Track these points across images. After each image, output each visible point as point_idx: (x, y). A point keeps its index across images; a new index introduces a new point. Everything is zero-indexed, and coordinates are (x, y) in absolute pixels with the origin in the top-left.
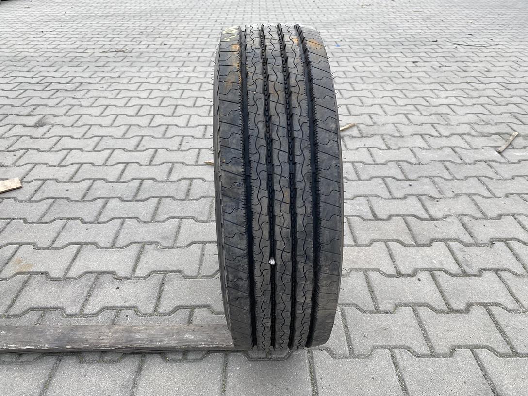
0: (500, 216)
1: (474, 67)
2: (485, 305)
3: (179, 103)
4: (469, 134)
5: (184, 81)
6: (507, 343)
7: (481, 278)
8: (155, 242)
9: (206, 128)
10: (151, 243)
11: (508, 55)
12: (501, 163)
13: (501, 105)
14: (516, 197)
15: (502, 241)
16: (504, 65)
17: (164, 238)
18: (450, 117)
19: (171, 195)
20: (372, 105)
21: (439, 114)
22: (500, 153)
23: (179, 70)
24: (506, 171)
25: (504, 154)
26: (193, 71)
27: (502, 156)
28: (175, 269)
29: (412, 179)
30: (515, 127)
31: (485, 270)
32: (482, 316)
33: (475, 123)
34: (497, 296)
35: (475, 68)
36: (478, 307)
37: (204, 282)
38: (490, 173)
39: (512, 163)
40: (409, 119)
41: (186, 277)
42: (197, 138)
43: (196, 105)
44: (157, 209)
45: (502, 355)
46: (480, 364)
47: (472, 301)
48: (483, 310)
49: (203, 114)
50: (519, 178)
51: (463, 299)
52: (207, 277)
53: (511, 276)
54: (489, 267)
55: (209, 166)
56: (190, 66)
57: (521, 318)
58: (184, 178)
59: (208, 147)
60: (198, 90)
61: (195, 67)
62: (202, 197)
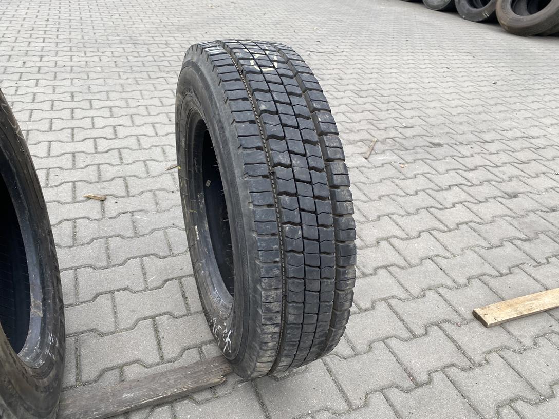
0: (379, 217)
2: (385, 300)
5: (28, 99)
6: (407, 328)
7: (376, 276)
9: (74, 156)
11: (352, 62)
12: (369, 168)
13: (358, 113)
14: (387, 198)
15: (385, 240)
16: (351, 72)
22: (366, 159)
23: (17, 85)
24: (375, 175)
25: (369, 159)
26: (36, 85)
27: (368, 161)
28: (86, 328)
30: (373, 133)
31: (378, 268)
32: (385, 310)
33: (341, 131)
34: (392, 289)
35: (329, 76)
36: (380, 303)
37: (125, 336)
38: (363, 179)
39: (378, 167)
41: (103, 335)
42: (66, 170)
43: (53, 129)
45: (406, 340)
46: (392, 352)
47: (375, 298)
48: (384, 305)
49: (66, 139)
50: (386, 181)
51: (368, 298)
52: (127, 329)
53: (398, 270)
54: (380, 265)
55: (91, 201)
56: (30, 80)
57: (412, 304)
58: (65, 220)
59: (84, 179)
60: (50, 109)
61: (38, 80)
62: (93, 240)
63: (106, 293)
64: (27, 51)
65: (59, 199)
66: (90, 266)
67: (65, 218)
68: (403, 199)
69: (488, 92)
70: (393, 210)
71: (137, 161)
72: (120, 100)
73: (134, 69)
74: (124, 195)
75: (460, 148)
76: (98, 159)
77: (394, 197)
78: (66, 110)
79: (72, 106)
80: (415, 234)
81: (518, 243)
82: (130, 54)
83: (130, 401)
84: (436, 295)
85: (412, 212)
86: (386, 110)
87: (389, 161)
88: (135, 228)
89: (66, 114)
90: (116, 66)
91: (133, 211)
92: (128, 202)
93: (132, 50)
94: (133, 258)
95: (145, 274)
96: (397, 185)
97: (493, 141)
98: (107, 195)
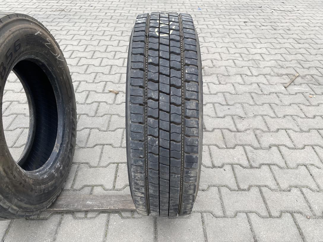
0: (278, 130)
1: (281, 26)
2: (259, 186)
3: (97, 49)
4: (270, 74)
5: (101, 33)
6: (267, 209)
7: (260, 170)
9: (111, 67)
11: (303, 18)
12: (285, 94)
13: (292, 55)
14: (289, 118)
15: (276, 146)
16: (299, 25)
17: (80, 142)
18: (260, 62)
19: (86, 113)
20: (214, 53)
21: (254, 60)
22: (285, 88)
23: (99, 26)
24: (287, 100)
25: (288, 88)
26: (107, 26)
27: (286, 90)
28: (84, 161)
29: (231, 104)
30: (298, 70)
31: (263, 164)
32: (256, 193)
33: (274, 67)
34: (267, 181)
36: (255, 188)
37: (100, 170)
38: (277, 102)
39: (292, 95)
40: (235, 63)
41: (91, 167)
42: (105, 74)
43: (107, 51)
45: (263, 217)
46: (249, 222)
47: (252, 184)
48: (257, 189)
49: (110, 57)
50: (294, 105)
51: (248, 183)
52: (103, 167)
53: (277, 168)
54: (265, 162)
55: (111, 93)
57: (278, 194)
59: (112, 81)
60: (109, 40)
61: (109, 23)
62: (104, 115)
63: (101, 145)
64: (110, 7)
65: (97, 90)
66: (98, 129)
67: (96, 101)
68: (302, 120)
70: (291, 126)
76: (122, 70)
77: (295, 117)
78: (116, 41)
79: (120, 39)
80: (301, 146)
83: (89, 206)
84: (299, 192)
85: (305, 130)
86: (315, 54)
87: (302, 92)
89: (116, 43)
94: (120, 128)
95: (122, 139)
96: (301, 109)
98: (120, 91)
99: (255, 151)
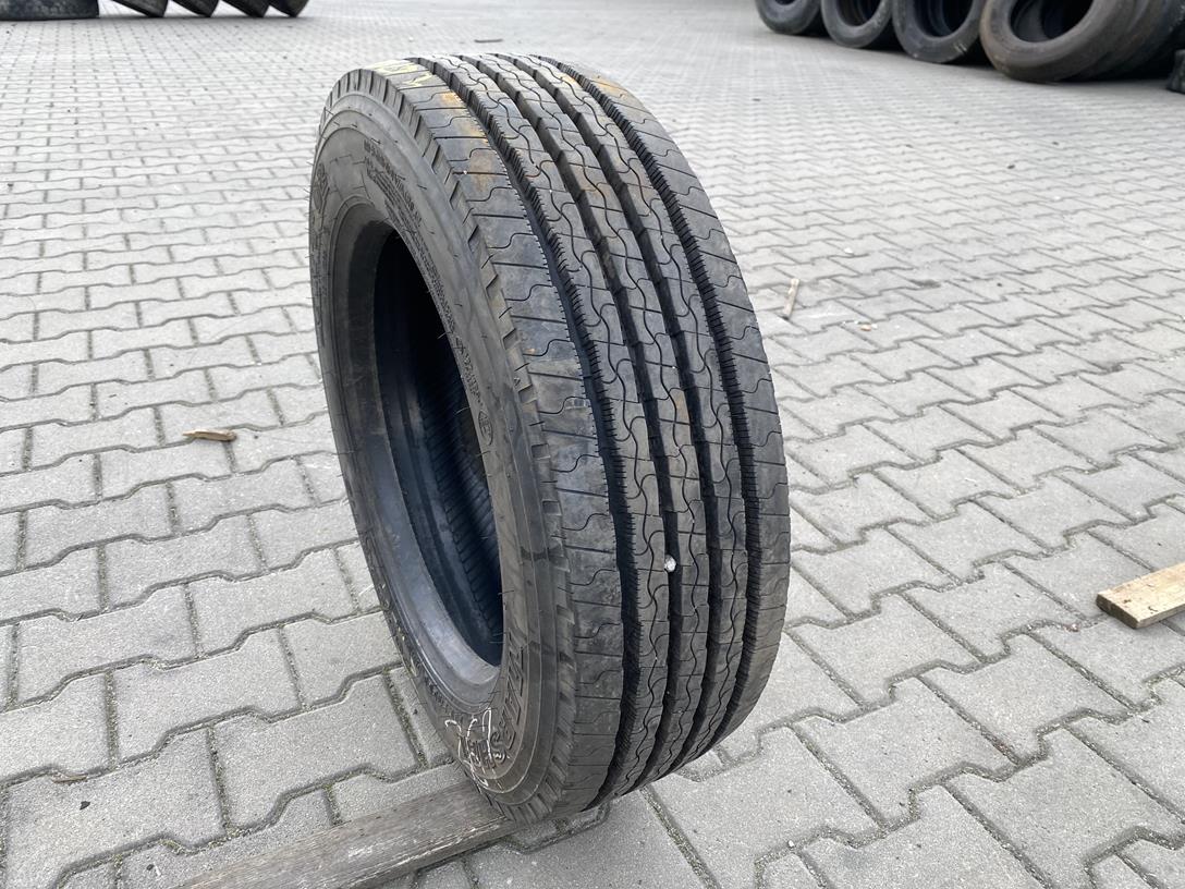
0: (843, 429)
2: (898, 590)
6: (963, 645)
7: (867, 545)
8: (140, 657)
9: (148, 356)
10: (130, 662)
11: (713, 146)
12: (796, 336)
13: (747, 235)
14: (850, 391)
15: (867, 471)
17: (158, 641)
19: (128, 532)
22: (786, 318)
24: (814, 349)
25: (793, 319)
27: (792, 323)
28: (230, 708)
30: (788, 270)
31: (866, 529)
32: (904, 613)
34: (909, 569)
36: (890, 598)
37: (323, 716)
38: (790, 358)
39: (815, 333)
41: (270, 718)
42: (133, 383)
43: (92, 306)
44: (102, 575)
45: (967, 670)
46: (944, 697)
47: (876, 589)
48: (900, 601)
49: (123, 324)
50: (837, 358)
51: (861, 591)
52: (327, 702)
53: (911, 528)
54: (868, 521)
55: (200, 444)
56: (27, 216)
57: (961, 596)
58: (146, 484)
59: (176, 399)
60: (81, 269)
61: (45, 215)
62: (217, 519)
63: (265, 627)
64: (15, 163)
65: (128, 443)
66: (218, 574)
67: (146, 480)
68: (884, 390)
69: (1003, 182)
70: (871, 413)
71: (290, 356)
72: (232, 243)
73: (255, 183)
74: (274, 424)
75: (975, 287)
76: (203, 357)
77: (865, 387)
78: (116, 267)
79: (130, 261)
80: (928, 455)
81: (1151, 455)
82: (241, 157)
84: (1007, 573)
85: (908, 413)
86: (803, 227)
87: (836, 321)
88: (309, 489)
89: (119, 276)
90: (214, 179)
91: (299, 456)
92: (285, 437)
93: (243, 149)
94: (316, 550)
95: (348, 582)
96: (864, 365)
97: (1038, 270)
98: (236, 428)
99: (819, 499)
